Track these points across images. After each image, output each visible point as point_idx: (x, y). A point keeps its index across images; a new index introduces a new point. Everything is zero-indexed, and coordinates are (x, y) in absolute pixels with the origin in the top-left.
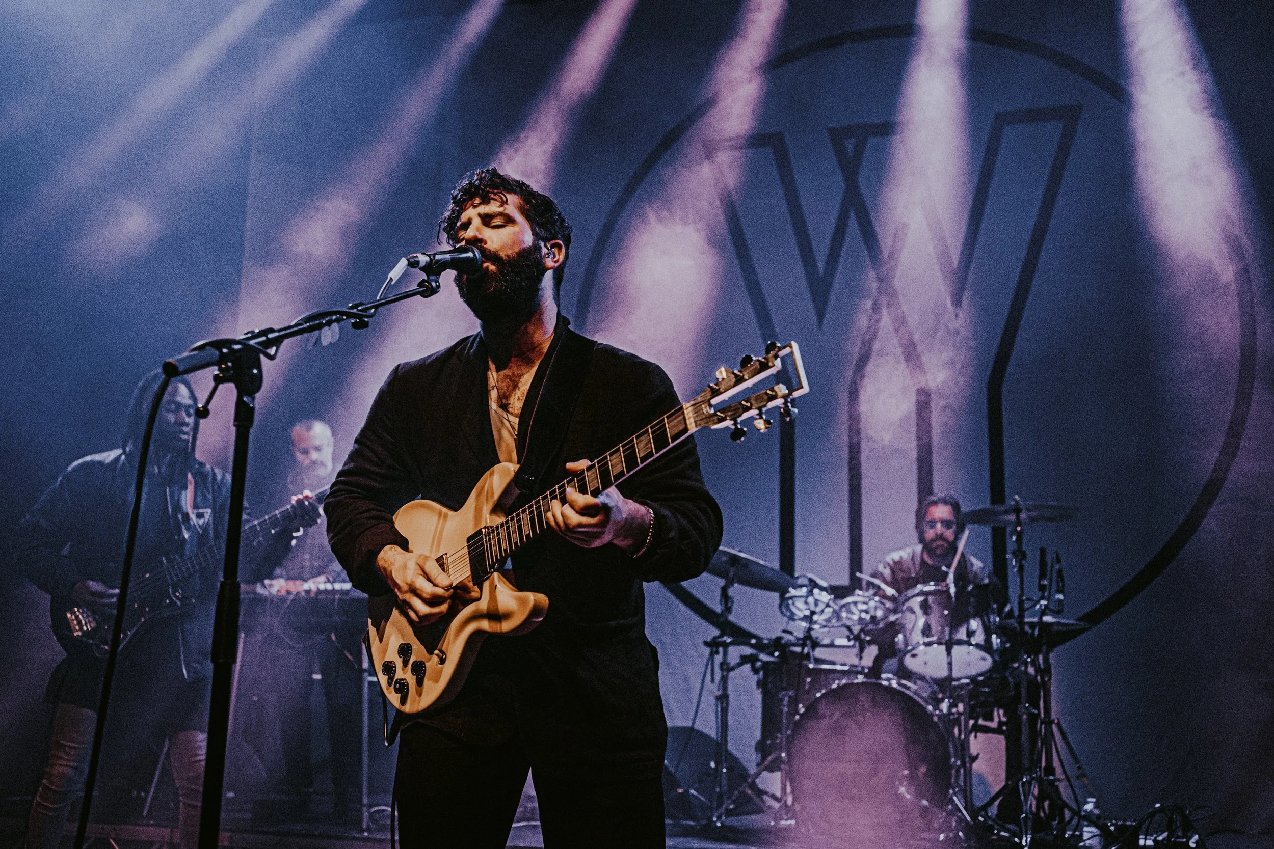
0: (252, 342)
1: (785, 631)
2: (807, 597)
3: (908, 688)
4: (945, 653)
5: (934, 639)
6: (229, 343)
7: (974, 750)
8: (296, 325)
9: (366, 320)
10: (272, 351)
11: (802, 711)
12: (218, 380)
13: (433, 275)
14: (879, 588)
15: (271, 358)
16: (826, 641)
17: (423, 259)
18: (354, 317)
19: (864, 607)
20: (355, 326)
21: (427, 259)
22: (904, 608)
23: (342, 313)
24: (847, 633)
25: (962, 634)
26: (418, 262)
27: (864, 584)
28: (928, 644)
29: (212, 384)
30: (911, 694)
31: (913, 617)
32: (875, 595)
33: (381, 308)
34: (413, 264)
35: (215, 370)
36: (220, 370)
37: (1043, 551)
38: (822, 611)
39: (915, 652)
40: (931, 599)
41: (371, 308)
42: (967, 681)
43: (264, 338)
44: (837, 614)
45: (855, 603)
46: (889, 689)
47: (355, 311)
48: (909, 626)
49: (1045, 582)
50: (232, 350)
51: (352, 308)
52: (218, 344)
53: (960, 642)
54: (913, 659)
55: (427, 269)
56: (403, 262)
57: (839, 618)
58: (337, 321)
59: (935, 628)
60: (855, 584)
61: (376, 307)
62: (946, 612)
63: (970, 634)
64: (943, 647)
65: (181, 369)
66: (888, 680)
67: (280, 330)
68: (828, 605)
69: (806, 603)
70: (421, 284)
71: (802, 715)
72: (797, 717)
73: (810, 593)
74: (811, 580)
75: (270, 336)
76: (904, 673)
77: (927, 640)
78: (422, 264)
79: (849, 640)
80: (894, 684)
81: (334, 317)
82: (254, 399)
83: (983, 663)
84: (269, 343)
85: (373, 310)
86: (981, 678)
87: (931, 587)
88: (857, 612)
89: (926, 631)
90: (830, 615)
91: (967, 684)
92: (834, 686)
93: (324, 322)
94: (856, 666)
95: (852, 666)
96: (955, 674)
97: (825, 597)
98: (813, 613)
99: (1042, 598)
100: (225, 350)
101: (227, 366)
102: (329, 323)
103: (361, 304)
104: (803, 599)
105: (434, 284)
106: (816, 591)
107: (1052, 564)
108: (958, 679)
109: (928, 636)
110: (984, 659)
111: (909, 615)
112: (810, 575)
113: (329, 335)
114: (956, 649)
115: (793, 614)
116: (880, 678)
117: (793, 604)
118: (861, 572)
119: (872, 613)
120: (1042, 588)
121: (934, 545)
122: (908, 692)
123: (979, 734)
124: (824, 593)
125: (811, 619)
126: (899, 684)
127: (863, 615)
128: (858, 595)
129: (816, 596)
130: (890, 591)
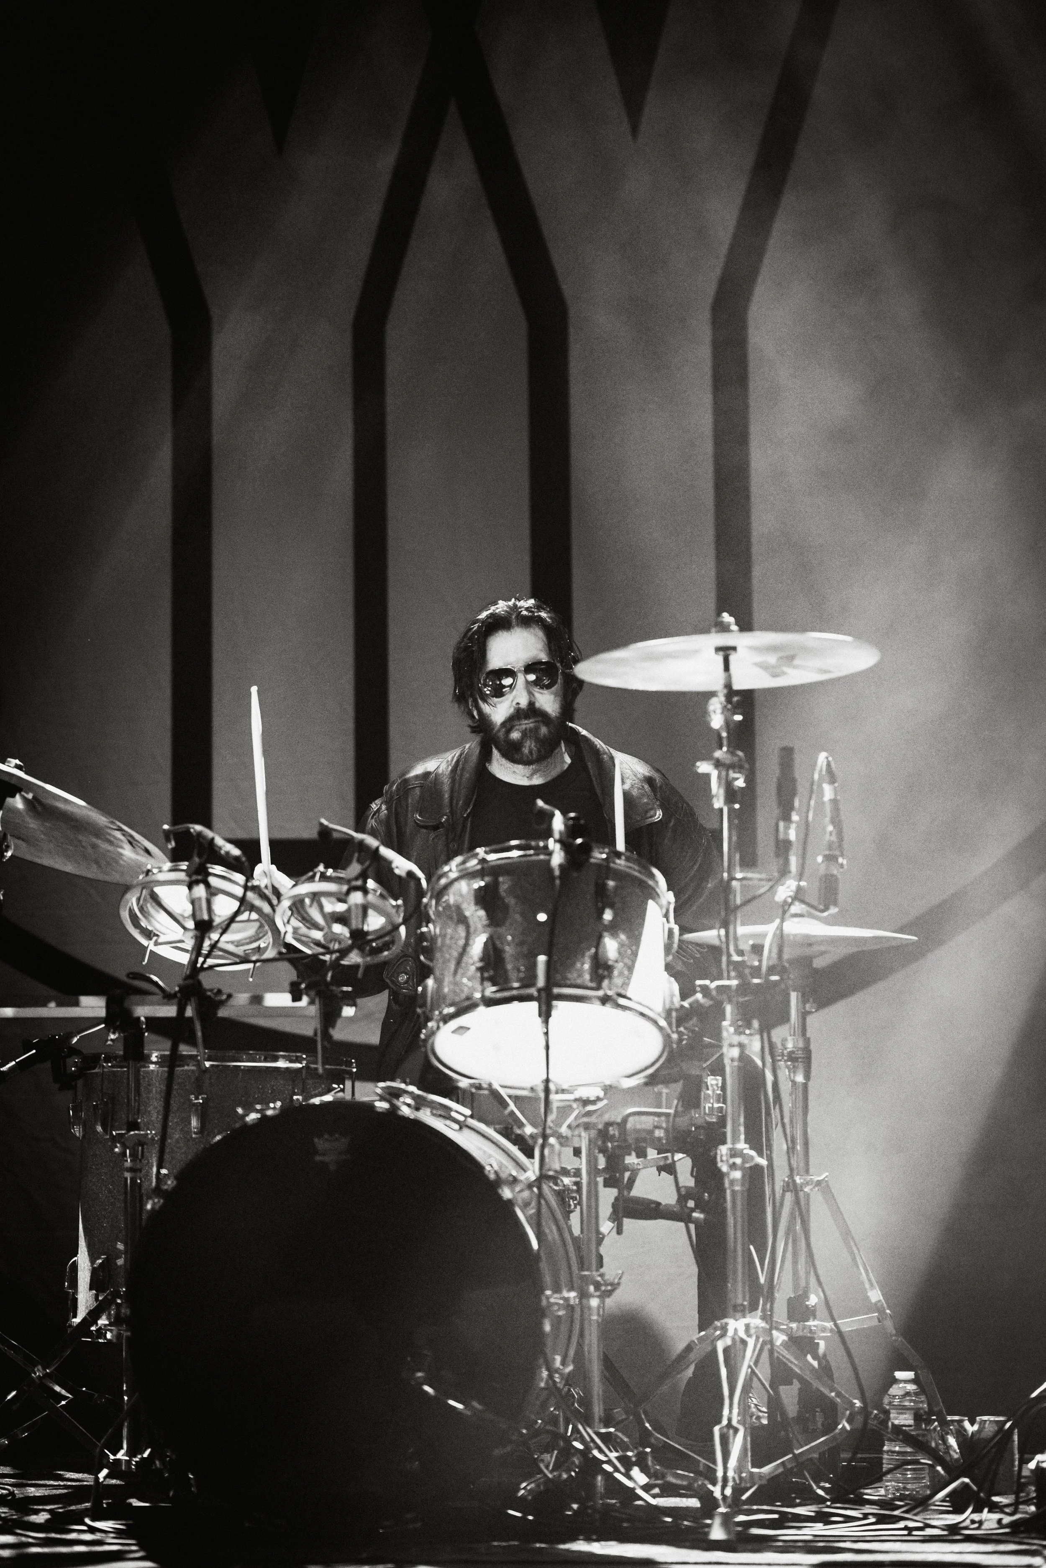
5: (511, 986)
11: (169, 1183)
19: (341, 907)
22: (440, 908)
25: (579, 969)
28: (491, 1002)
31: (461, 931)
39: (462, 1021)
40: (505, 883)
42: (598, 1091)
53: (574, 994)
54: (457, 1040)
59: (514, 957)
63: (601, 970)
64: (534, 1005)
66: (391, 1096)
69: (186, 901)
72: (155, 1202)
73: (200, 872)
74: (196, 840)
76: (434, 1076)
77: (491, 990)
79: (296, 998)
88: (323, 922)
89: (492, 967)
90: (247, 931)
91: (595, 1100)
96: (558, 1078)
97: (235, 882)
98: (203, 926)
99: (785, 874)
106: (212, 868)
109: (494, 981)
111: (448, 925)
112: (197, 828)
114: (564, 1010)
117: (151, 902)
119: (355, 923)
127: (338, 928)
128: (324, 878)
129: (212, 880)
130: (401, 865)
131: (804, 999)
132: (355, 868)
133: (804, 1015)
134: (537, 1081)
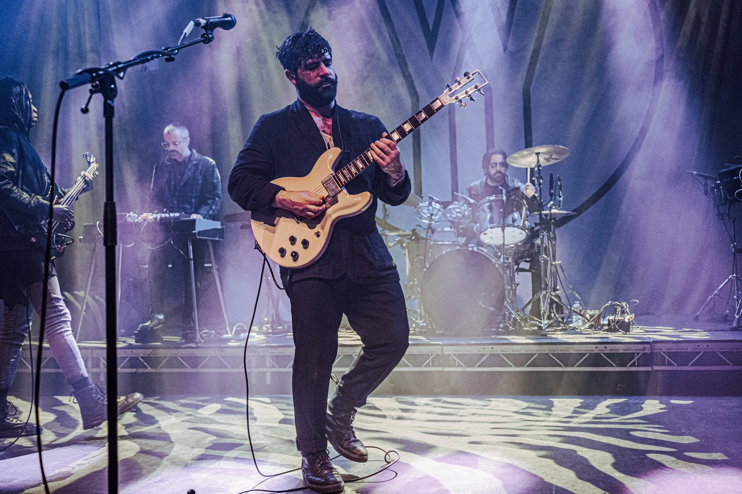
0: (110, 70)
1: (417, 226)
2: (428, 207)
3: (482, 251)
4: (501, 231)
5: (495, 224)
6: (97, 70)
7: (517, 281)
8: (134, 60)
9: (173, 56)
10: (121, 75)
11: (428, 266)
12: (92, 92)
13: (210, 31)
14: (466, 199)
15: (122, 78)
16: (439, 229)
17: (203, 22)
18: (166, 55)
19: (459, 210)
20: (167, 60)
21: (205, 21)
22: (480, 209)
23: (159, 53)
24: (450, 224)
25: (509, 221)
26: (200, 24)
27: (459, 198)
28: (491, 228)
29: (89, 94)
30: (484, 254)
31: (485, 214)
32: (464, 203)
33: (180, 50)
34: (197, 24)
35: (89, 86)
36: (93, 86)
37: (551, 175)
38: (437, 214)
39: (486, 232)
40: (493, 204)
41: (175, 50)
42: (513, 245)
43: (115, 68)
44: (444, 215)
45: (454, 208)
46: (473, 251)
47: (166, 51)
48: (482, 219)
49: (553, 191)
50: (98, 75)
51: (165, 50)
52: (90, 71)
53: (509, 225)
54: (484, 236)
55: (205, 27)
56: (192, 24)
57: (446, 216)
58: (157, 57)
59: (496, 219)
60: (455, 198)
61: (178, 49)
62: (501, 210)
63: (514, 221)
64: (500, 228)
65: (70, 85)
66: (472, 247)
67: (125, 63)
68: (439, 210)
69: (428, 210)
70: (203, 36)
71: (428, 269)
72: (425, 270)
73: (430, 204)
74: (430, 198)
75: (120, 66)
76: (480, 244)
77: (491, 225)
78: (203, 24)
79: (451, 228)
80: (475, 249)
81: (155, 55)
82: (113, 101)
83: (521, 235)
84: (119, 70)
85: (176, 51)
86: (520, 244)
87: (493, 198)
88: (455, 213)
89: (491, 221)
90: (441, 215)
91: (513, 247)
92: (444, 252)
93: (149, 58)
94: (455, 242)
95: (453, 242)
96: (506, 243)
97: (438, 206)
98: (432, 215)
99: (551, 200)
100: (94, 75)
101: (96, 84)
102: (153, 58)
103: (170, 48)
104: (427, 208)
105: (210, 36)
106: (433, 203)
107: (556, 181)
108: (508, 245)
109: (492, 223)
110: (521, 234)
111: (482, 213)
112: (429, 195)
113: (153, 65)
114: (507, 229)
115: (422, 216)
116: (468, 247)
117: (421, 211)
118: (457, 192)
119: (463, 213)
120: (551, 195)
121: (496, 176)
122: (483, 253)
123: (519, 273)
124: (438, 204)
125: (431, 218)
126: (478, 249)
127: (458, 214)
128: (456, 204)
129: (433, 206)
130: (472, 201)
131: (554, 226)
132: (462, 202)
133: (554, 230)
134: (502, 242)
